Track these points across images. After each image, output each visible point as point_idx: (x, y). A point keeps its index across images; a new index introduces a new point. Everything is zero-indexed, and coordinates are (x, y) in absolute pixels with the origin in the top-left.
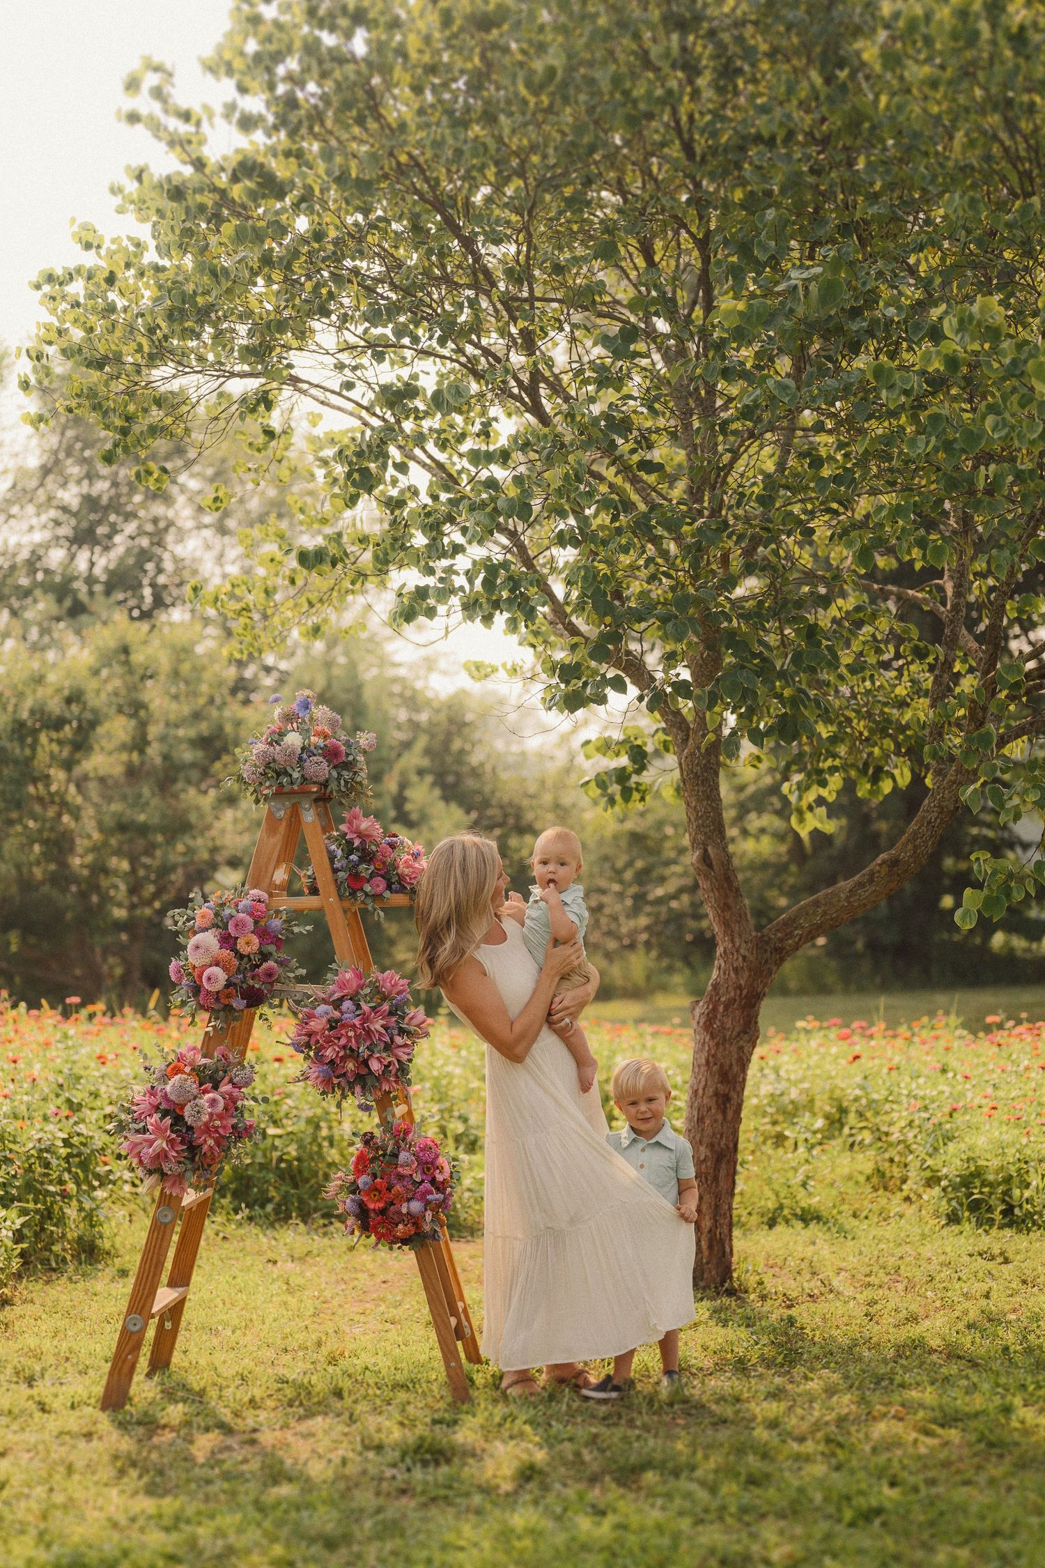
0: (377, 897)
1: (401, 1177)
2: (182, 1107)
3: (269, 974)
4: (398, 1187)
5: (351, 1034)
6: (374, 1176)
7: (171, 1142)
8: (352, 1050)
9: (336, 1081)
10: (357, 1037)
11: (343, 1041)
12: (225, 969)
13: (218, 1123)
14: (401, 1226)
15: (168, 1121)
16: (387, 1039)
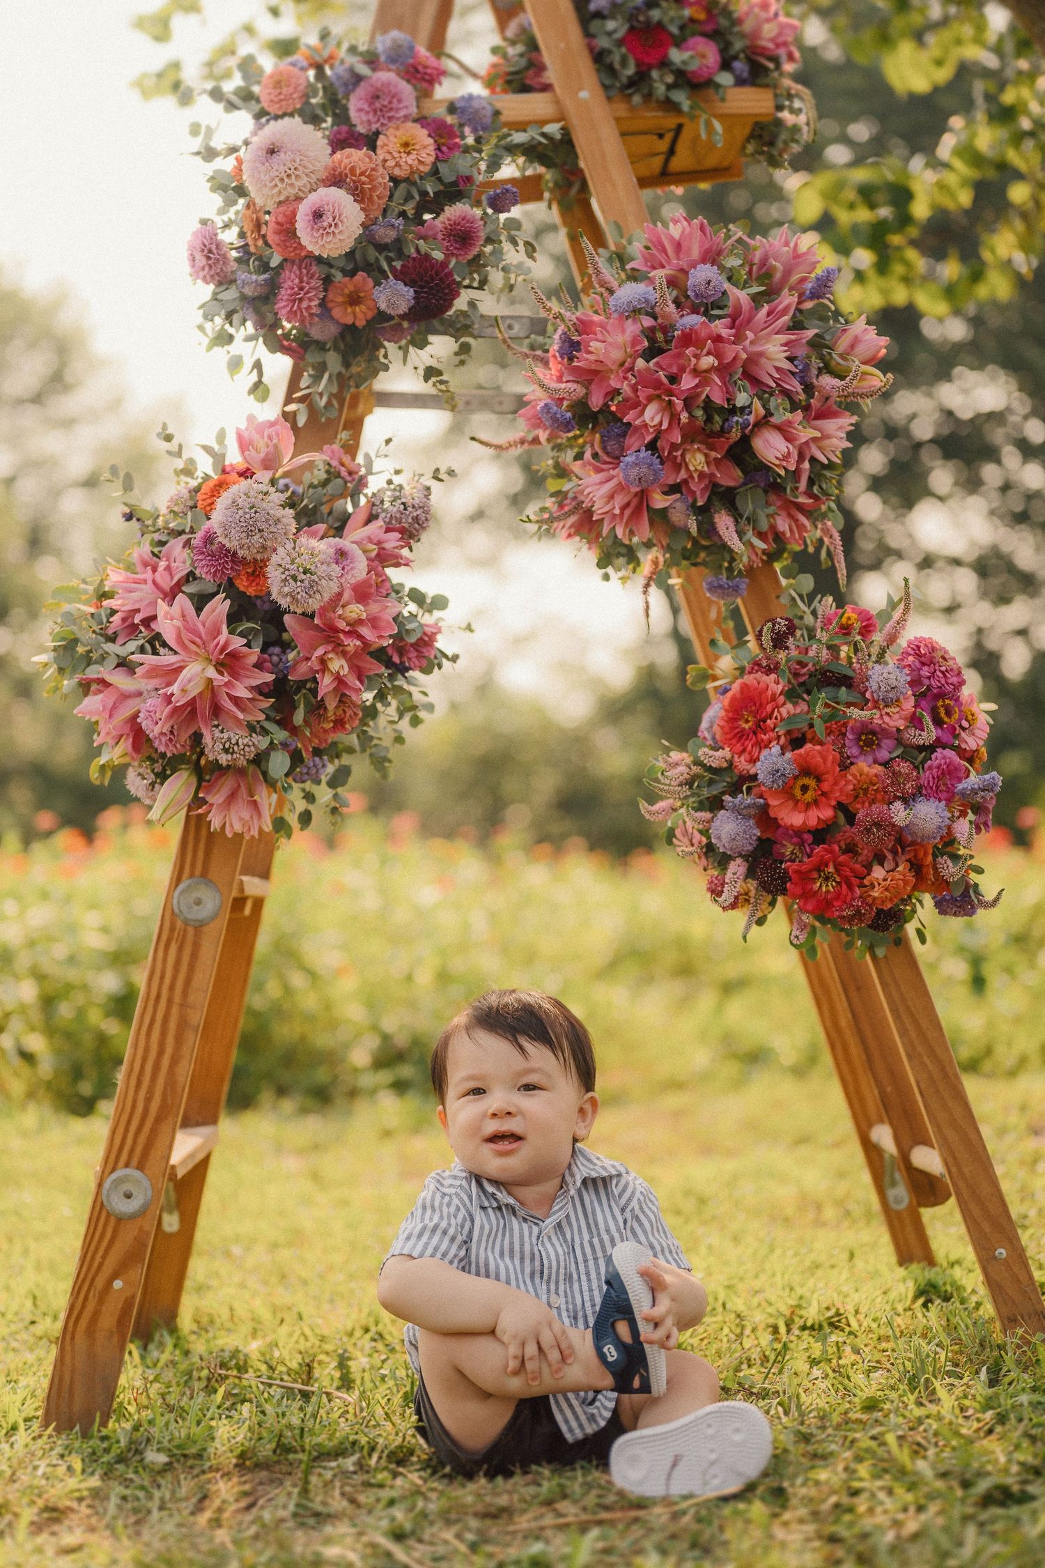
0: (697, 84)
1: (869, 737)
2: (257, 569)
3: (461, 236)
4: (865, 767)
5: (708, 361)
6: (796, 741)
7: (229, 663)
8: (708, 405)
9: (659, 501)
10: (724, 370)
11: (688, 382)
12: (359, 194)
13: (356, 610)
14: (878, 873)
15: (220, 606)
16: (795, 386)
